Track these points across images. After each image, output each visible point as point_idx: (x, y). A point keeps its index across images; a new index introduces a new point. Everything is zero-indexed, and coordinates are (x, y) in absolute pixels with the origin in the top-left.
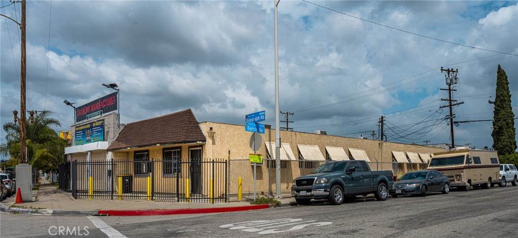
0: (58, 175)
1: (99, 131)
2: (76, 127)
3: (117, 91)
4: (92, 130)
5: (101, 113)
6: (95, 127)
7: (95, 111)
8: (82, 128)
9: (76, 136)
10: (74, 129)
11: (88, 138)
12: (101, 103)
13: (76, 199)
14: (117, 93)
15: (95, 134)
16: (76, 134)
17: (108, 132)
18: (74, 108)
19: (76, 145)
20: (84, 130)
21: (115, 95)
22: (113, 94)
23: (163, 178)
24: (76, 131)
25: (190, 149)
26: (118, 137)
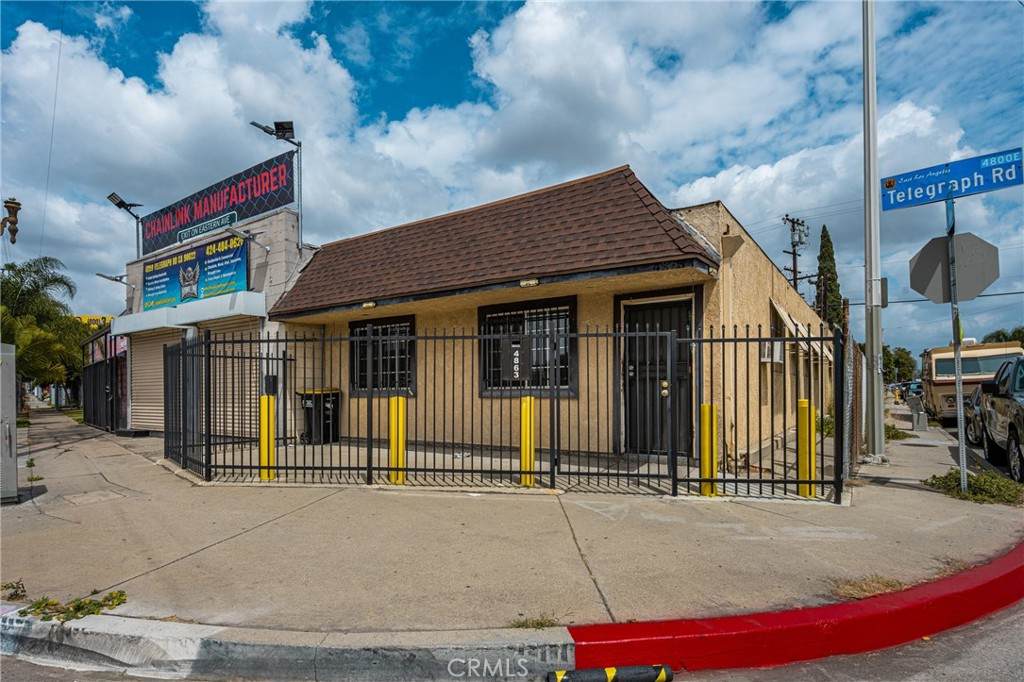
0: (69, 391)
1: (228, 266)
2: (145, 265)
3: (294, 148)
4: (202, 267)
5: (232, 219)
6: (212, 257)
7: (208, 217)
8: (165, 264)
9: (145, 286)
10: (138, 270)
11: (186, 290)
12: (229, 194)
13: (208, 478)
14: (291, 154)
15: (213, 275)
16: (145, 281)
17: (264, 266)
18: (137, 218)
19: (145, 310)
20: (172, 272)
21: (286, 160)
22: (280, 159)
23: (477, 400)
24: (145, 274)
25: (624, 302)
26: (299, 280)
